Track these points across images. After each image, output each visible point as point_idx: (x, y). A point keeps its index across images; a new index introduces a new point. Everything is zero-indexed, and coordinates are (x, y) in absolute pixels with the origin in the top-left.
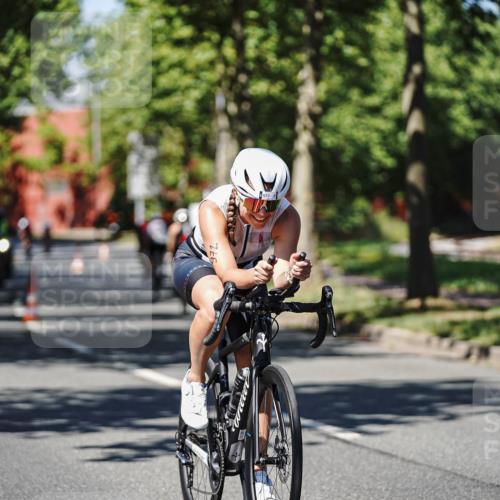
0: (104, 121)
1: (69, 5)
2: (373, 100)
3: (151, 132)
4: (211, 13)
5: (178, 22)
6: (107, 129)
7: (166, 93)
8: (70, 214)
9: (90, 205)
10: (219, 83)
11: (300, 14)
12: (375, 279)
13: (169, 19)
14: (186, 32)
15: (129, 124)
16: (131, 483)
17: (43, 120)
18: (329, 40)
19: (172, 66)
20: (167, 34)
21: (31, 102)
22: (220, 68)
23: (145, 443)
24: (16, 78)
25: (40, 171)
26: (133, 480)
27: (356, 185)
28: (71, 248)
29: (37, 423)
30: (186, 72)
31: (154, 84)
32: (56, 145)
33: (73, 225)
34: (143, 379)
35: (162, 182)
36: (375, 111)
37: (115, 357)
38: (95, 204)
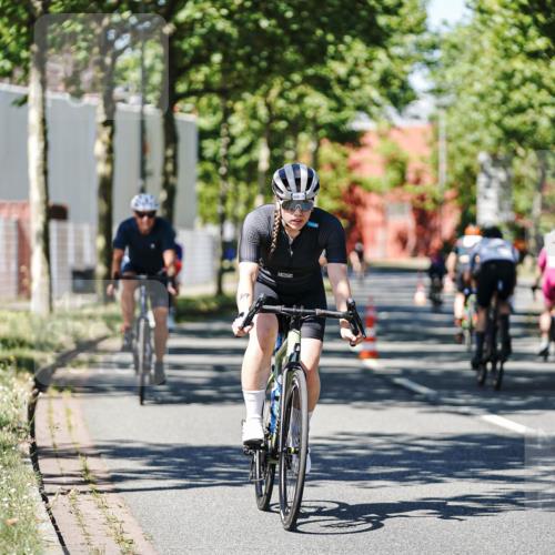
0: (449, 140)
1: (415, 8)
3: (502, 152)
5: (533, 32)
6: (452, 147)
7: (520, 110)
8: (412, 241)
9: (434, 231)
13: (523, 29)
14: (541, 43)
15: (477, 143)
16: (476, 539)
17: (382, 136)
19: (525, 81)
20: (521, 46)
21: (370, 115)
23: (492, 496)
24: (353, 89)
25: (380, 193)
26: (479, 536)
28: (413, 279)
29: (374, 470)
30: (541, 86)
31: (505, 100)
32: (398, 164)
33: (415, 254)
34: (491, 425)
35: (514, 207)
37: (461, 401)
38: (440, 232)
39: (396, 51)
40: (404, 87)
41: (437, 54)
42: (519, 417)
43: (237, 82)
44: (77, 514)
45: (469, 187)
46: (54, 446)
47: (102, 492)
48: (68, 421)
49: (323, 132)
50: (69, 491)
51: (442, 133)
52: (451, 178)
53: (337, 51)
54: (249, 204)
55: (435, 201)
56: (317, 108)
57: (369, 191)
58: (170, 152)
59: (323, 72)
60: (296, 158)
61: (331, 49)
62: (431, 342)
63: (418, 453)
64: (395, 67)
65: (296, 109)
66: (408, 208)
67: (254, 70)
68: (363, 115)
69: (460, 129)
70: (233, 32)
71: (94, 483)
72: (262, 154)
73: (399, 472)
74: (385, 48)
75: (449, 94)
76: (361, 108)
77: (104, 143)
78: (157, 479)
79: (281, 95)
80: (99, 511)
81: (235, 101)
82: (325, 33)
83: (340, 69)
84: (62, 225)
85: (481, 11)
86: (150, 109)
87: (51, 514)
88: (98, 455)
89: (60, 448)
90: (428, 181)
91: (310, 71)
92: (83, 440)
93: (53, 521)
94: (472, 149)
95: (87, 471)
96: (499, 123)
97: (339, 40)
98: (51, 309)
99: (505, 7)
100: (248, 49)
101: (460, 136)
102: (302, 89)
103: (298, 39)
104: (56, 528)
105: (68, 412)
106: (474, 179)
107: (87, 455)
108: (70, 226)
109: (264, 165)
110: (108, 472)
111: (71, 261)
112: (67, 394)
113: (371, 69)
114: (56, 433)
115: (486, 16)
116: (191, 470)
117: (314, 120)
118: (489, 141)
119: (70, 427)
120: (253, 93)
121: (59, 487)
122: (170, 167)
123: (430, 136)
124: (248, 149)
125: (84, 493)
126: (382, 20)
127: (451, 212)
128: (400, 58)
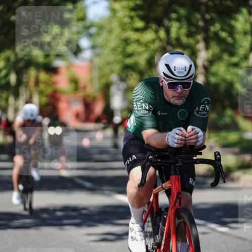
2: (235, 60)
4: (152, 15)
7: (130, 55)
10: (157, 51)
11: (198, 16)
12: (236, 150)
13: (132, 18)
15: (112, 71)
17: (68, 68)
18: (212, 29)
27: (227, 102)
31: (124, 51)
32: (75, 81)
36: (236, 65)
38: (94, 111)
72: (13, 78)
76: (59, 56)
85: (113, 11)
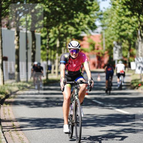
0: (106, 38)
1: (96, 5)
3: (120, 41)
5: (127, 10)
6: (107, 40)
7: (124, 30)
8: (97, 64)
9: (102, 62)
13: (124, 9)
14: (129, 13)
15: (113, 39)
17: (88, 37)
19: (125, 23)
20: (124, 14)
21: (85, 32)
22: (139, 23)
23: (118, 130)
24: (81, 25)
25: (88, 52)
28: (97, 74)
29: (88, 124)
30: (129, 24)
31: (120, 28)
32: (92, 45)
33: (97, 68)
34: (118, 112)
35: (123, 55)
37: (110, 105)
38: (104, 62)
39: (92, 15)
40: (94, 25)
41: (102, 16)
42: (125, 110)
43: (51, 24)
44: (11, 136)
45: (111, 50)
46: (5, 119)
47: (18, 131)
48: (9, 113)
49: (73, 37)
50: (9, 130)
51: (104, 36)
52: (106, 48)
53: (76, 16)
54: (54, 55)
55: (102, 54)
56: (71, 31)
57: (85, 52)
58: (34, 43)
59: (73, 21)
60: (66, 44)
61: (75, 15)
62: (102, 90)
63: (99, 119)
64: (91, 20)
65: (66, 31)
66: (95, 56)
67: (55, 21)
68: (83, 32)
69: (108, 35)
70: (50, 11)
71: (16, 128)
72: (58, 43)
73: (94, 124)
74: (89, 15)
75: (105, 26)
76: (83, 30)
77: (17, 40)
78: (32, 127)
79: (62, 27)
80: (17, 135)
81: (50, 29)
82: (73, 11)
83: (77, 20)
84: (6, 62)
85: (114, 5)
86: (28, 32)
87: (4, 136)
88: (16, 121)
89: (7, 119)
90: (100, 49)
91: (69, 21)
92: (13, 117)
93: (5, 138)
94: (112, 40)
95: (14, 125)
96: (118, 34)
97: (77, 13)
98: (4, 84)
99: (120, 3)
100: (53, 16)
101: (108, 37)
102: (67, 26)
103: (66, 13)
104: (6, 140)
105: (9, 110)
106: (112, 48)
107: (14, 121)
108: (8, 62)
109: (58, 46)
110: (19, 125)
111: (9, 71)
112: (8, 105)
113: (85, 20)
114: (6, 116)
115: (115, 6)
116: (41, 125)
117: (71, 34)
118: (116, 38)
119: (9, 114)
120: (55, 27)
121: (7, 129)
122: (34, 46)
123: (101, 37)
124: (54, 42)
125: (13, 131)
126: (88, 8)
127: (107, 57)
128: (93, 17)
